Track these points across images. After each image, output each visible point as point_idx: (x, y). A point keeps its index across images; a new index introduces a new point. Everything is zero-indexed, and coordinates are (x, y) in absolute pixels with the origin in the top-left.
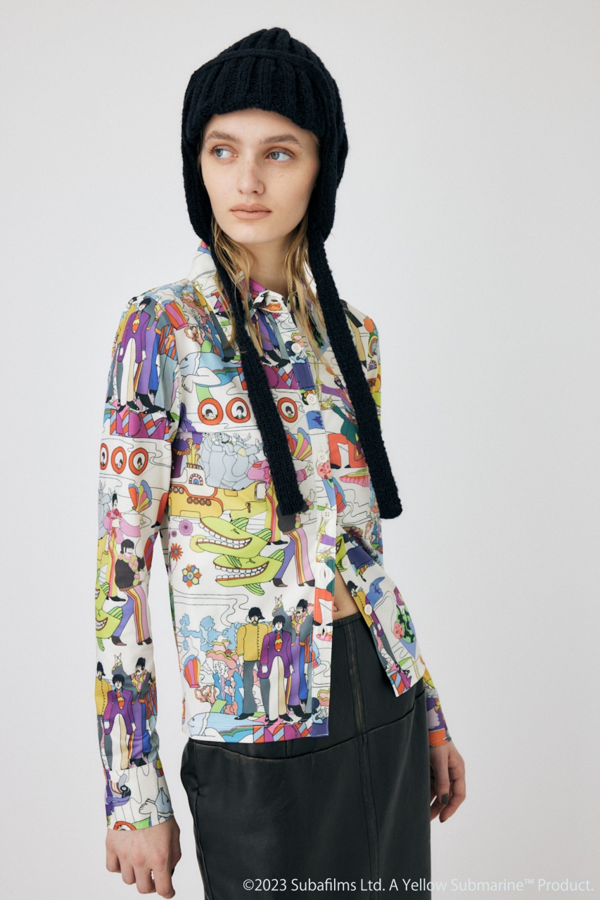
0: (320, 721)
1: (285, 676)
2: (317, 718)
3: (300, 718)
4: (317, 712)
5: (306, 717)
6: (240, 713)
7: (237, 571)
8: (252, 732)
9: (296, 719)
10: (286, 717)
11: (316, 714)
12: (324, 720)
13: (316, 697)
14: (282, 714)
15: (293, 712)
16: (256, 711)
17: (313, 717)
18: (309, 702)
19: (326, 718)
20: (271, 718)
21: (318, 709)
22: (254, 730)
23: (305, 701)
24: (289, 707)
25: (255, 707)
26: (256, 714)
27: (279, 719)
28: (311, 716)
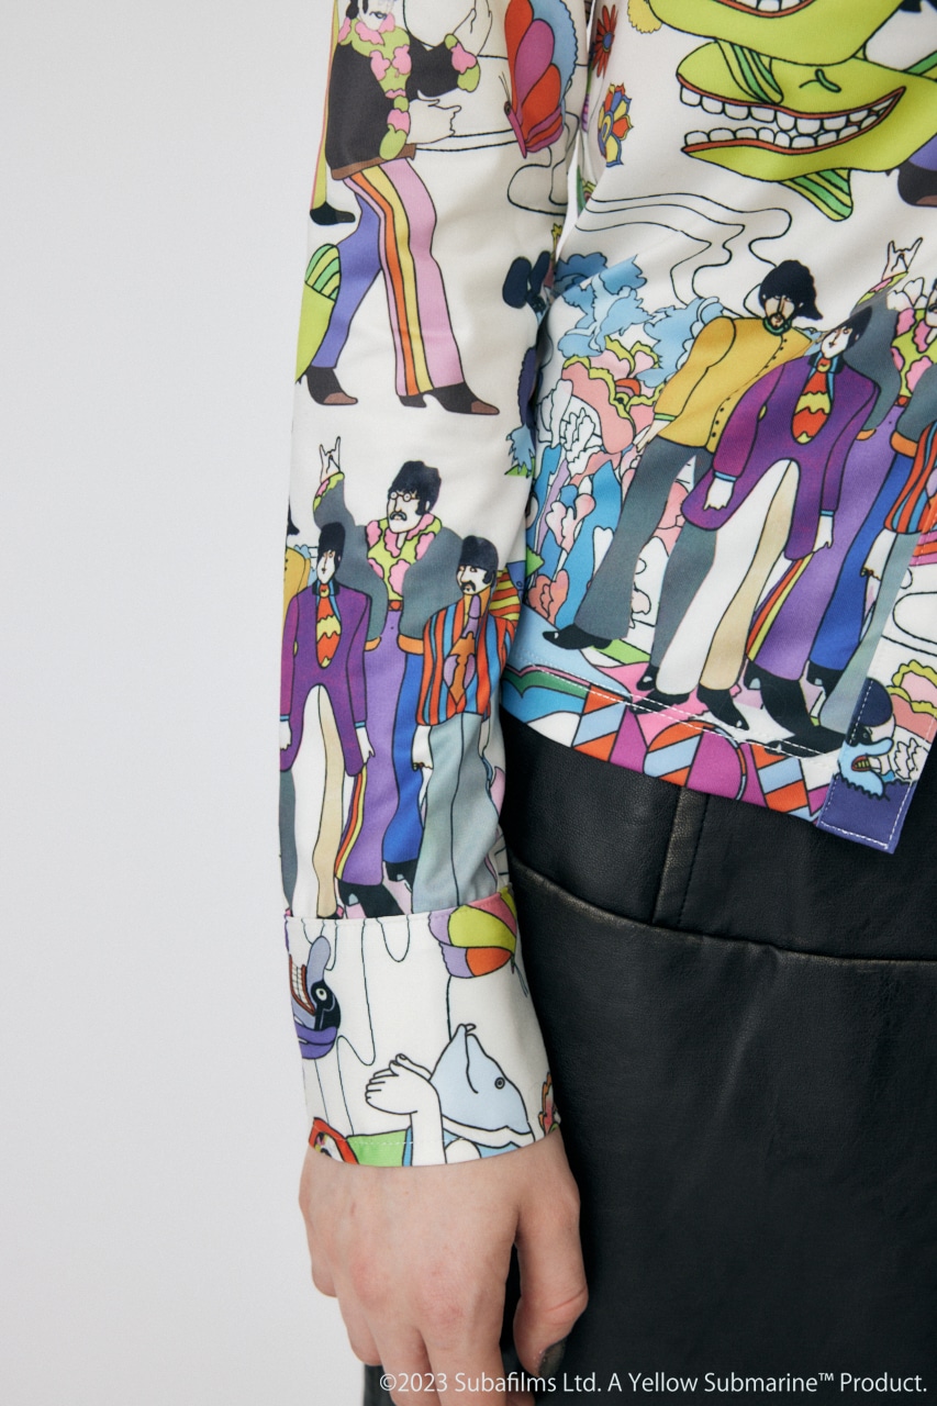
0: (872, 784)
1: (786, 551)
2: (860, 764)
3: (782, 734)
4: (868, 742)
5: (818, 740)
6: (566, 619)
7: (767, 114)
8: (578, 705)
9: (764, 728)
10: (721, 704)
11: (861, 749)
12: (893, 786)
13: (885, 681)
14: (713, 683)
15: (757, 696)
16: (622, 635)
17: (847, 753)
18: (849, 688)
19: (902, 783)
20: (666, 685)
21: (878, 733)
22: (589, 703)
23: (829, 679)
24: (752, 671)
25: (624, 619)
26: (616, 647)
27: (693, 698)
28: (838, 746)
